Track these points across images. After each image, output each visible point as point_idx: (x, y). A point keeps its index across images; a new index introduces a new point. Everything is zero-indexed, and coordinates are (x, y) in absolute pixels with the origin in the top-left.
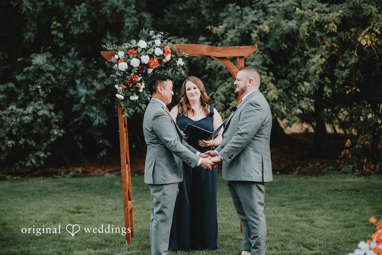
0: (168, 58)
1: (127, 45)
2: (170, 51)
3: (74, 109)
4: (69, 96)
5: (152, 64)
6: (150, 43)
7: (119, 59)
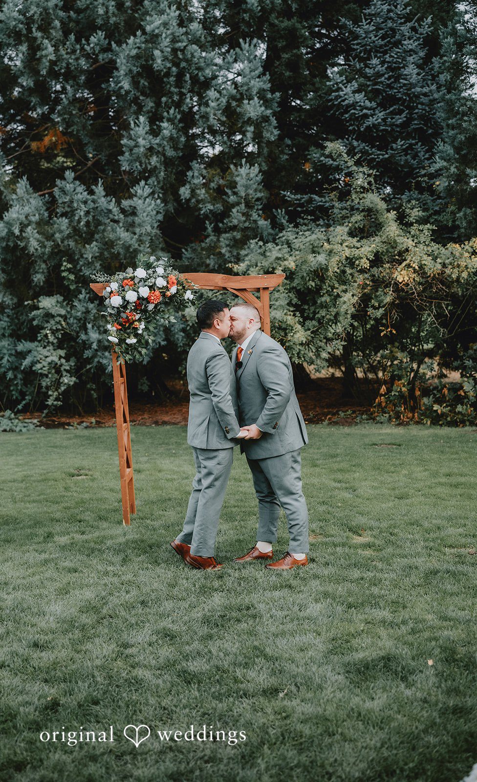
0: (173, 290)
1: (121, 275)
2: (175, 281)
3: (85, 356)
4: (80, 341)
5: (152, 298)
6: (150, 271)
7: (112, 292)
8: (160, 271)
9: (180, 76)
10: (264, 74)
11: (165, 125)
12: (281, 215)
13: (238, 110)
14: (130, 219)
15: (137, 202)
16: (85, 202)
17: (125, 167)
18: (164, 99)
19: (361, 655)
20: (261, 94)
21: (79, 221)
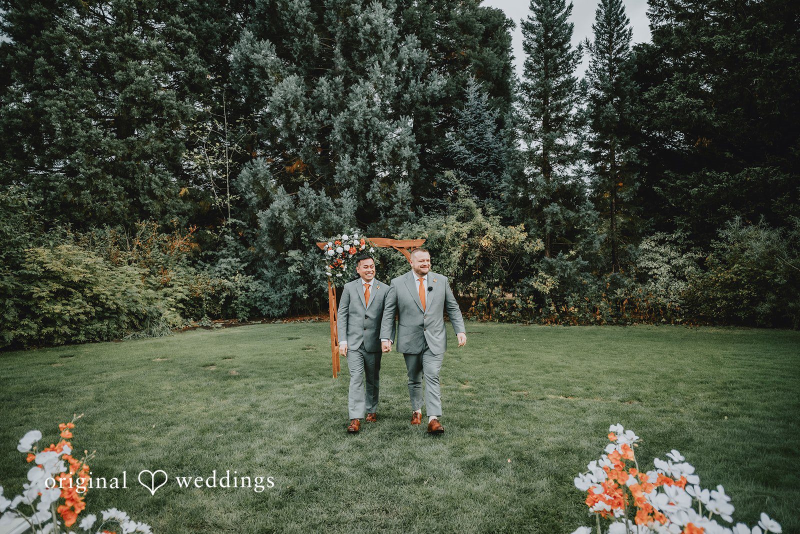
0: (363, 247)
1: (334, 238)
2: (364, 242)
3: (313, 283)
4: (311, 275)
5: (351, 251)
6: (351, 236)
7: (328, 248)
8: (356, 236)
9: (368, 134)
10: (412, 134)
11: (359, 159)
12: (420, 208)
13: (399, 152)
14: (339, 209)
15: (343, 200)
16: (315, 200)
17: (337, 181)
18: (359, 145)
19: (469, 457)
20: (411, 145)
21: (311, 210)
